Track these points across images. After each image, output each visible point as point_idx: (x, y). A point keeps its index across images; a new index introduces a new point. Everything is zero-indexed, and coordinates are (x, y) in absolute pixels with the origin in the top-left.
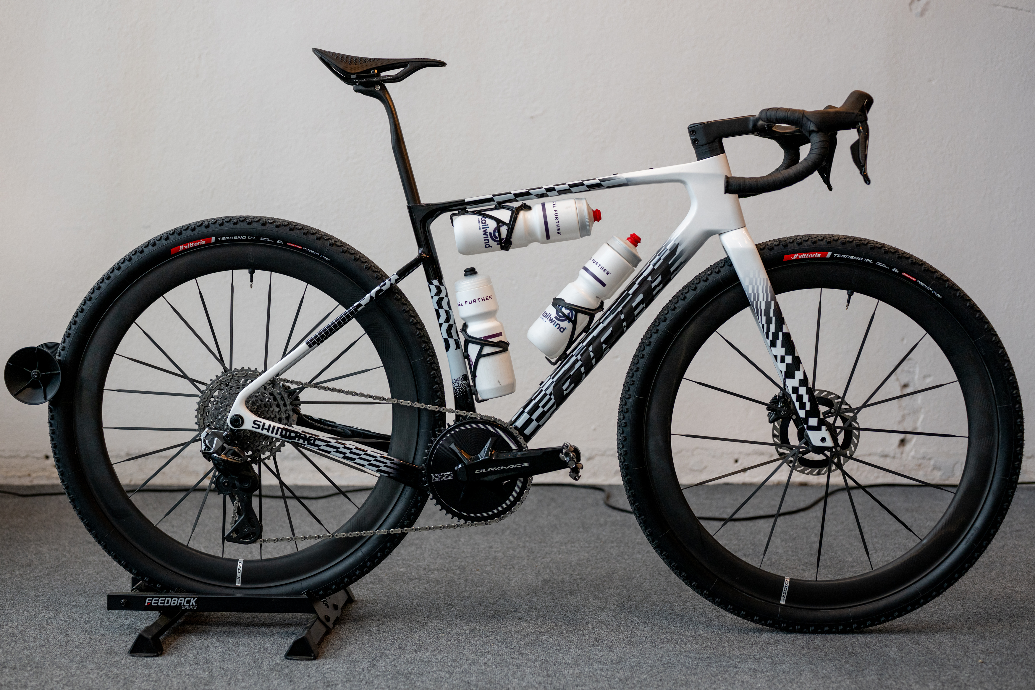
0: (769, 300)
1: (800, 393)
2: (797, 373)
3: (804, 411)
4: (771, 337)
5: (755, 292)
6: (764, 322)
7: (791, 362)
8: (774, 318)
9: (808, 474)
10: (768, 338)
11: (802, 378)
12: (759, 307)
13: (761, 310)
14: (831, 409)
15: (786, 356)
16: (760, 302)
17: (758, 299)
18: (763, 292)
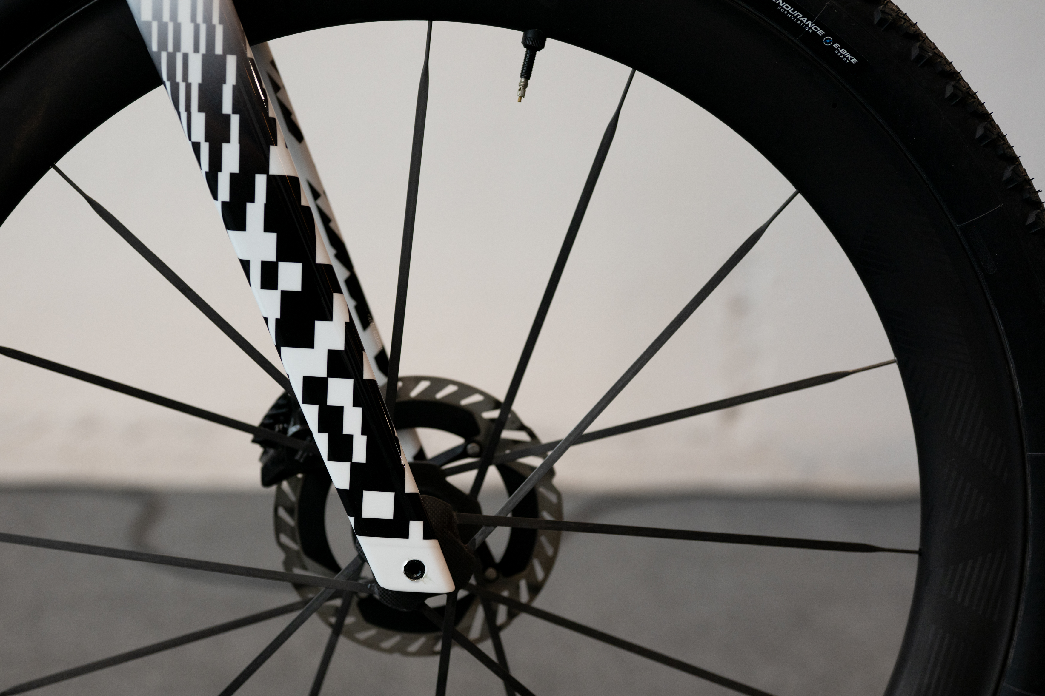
0: (219, 50)
1: (331, 402)
2: (319, 326)
3: (347, 465)
4: (224, 193)
5: (166, 17)
6: (199, 134)
7: (297, 287)
8: (235, 121)
9: (391, 651)
10: (215, 198)
11: (340, 345)
12: (179, 78)
13: (188, 87)
14: (468, 441)
15: (283, 266)
16: (185, 57)
17: (177, 46)
18: (193, 18)
